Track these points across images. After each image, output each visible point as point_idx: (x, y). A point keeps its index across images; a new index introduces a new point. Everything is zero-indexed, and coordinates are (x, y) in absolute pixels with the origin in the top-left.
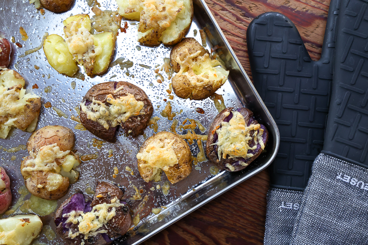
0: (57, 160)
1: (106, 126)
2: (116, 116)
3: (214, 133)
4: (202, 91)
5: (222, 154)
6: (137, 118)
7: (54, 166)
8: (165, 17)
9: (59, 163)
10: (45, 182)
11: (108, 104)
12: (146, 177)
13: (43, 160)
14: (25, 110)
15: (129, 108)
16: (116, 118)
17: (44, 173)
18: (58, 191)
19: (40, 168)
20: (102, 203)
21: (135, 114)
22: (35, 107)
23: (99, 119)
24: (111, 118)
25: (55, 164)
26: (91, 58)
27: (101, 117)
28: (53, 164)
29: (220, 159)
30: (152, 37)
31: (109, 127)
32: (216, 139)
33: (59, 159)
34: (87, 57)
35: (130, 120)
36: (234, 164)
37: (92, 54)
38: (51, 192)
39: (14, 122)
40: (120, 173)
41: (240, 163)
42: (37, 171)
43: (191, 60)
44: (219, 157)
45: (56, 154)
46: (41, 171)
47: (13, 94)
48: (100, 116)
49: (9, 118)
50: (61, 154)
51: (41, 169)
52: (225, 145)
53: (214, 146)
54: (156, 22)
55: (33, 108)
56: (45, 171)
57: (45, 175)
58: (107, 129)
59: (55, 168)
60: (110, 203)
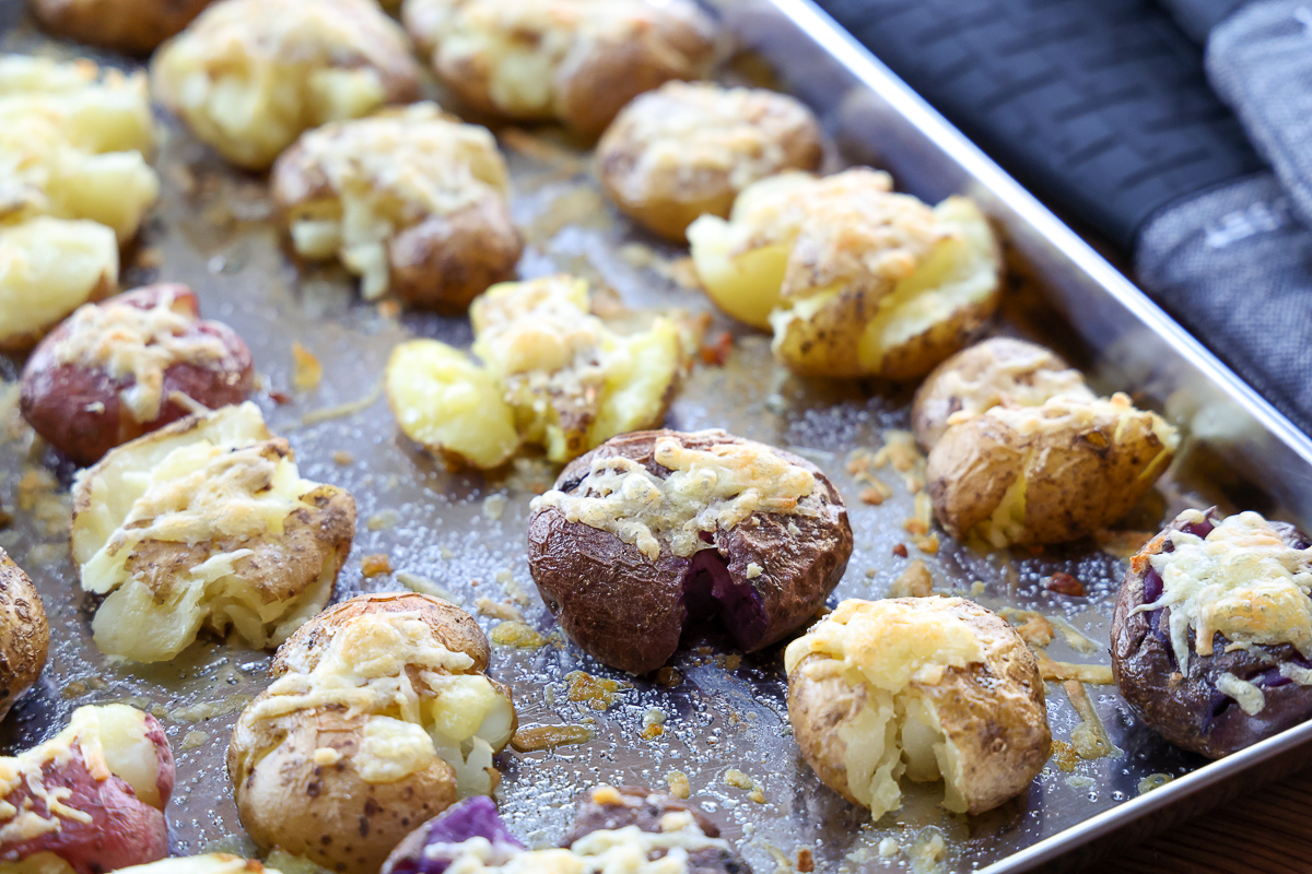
0: (414, 669)
1: (647, 542)
2: (696, 505)
3: (1143, 567)
4: (1068, 453)
5: (1190, 636)
6: (785, 524)
7: (398, 689)
8: (894, 245)
9: (421, 685)
10: (349, 743)
11: (660, 471)
12: (835, 722)
13: (350, 662)
14: (289, 528)
15: (753, 476)
16: (693, 515)
17: (348, 716)
18: (406, 796)
19: (335, 691)
20: (618, 826)
21: (777, 501)
22: (331, 520)
23: (617, 519)
24: (669, 516)
25: (405, 681)
26: (584, 385)
27: (627, 512)
28: (394, 683)
29: (1182, 662)
30: (841, 316)
31: (661, 552)
32: (1154, 588)
33: (425, 668)
34: (567, 382)
35: (756, 521)
36: (1259, 679)
37: (585, 371)
38: (372, 787)
39: (236, 564)
40: (700, 791)
41: (1285, 670)
42: (317, 707)
43: (1008, 380)
44: (1178, 655)
45: (413, 643)
46: (339, 707)
47: (251, 464)
48: (625, 507)
49: (212, 552)
50: (433, 651)
51: (334, 695)
52: (1200, 595)
53: (1148, 614)
54: (859, 256)
55: (322, 523)
56: (356, 704)
57: (355, 718)
58: (653, 556)
59: (401, 697)
60: (660, 830)
